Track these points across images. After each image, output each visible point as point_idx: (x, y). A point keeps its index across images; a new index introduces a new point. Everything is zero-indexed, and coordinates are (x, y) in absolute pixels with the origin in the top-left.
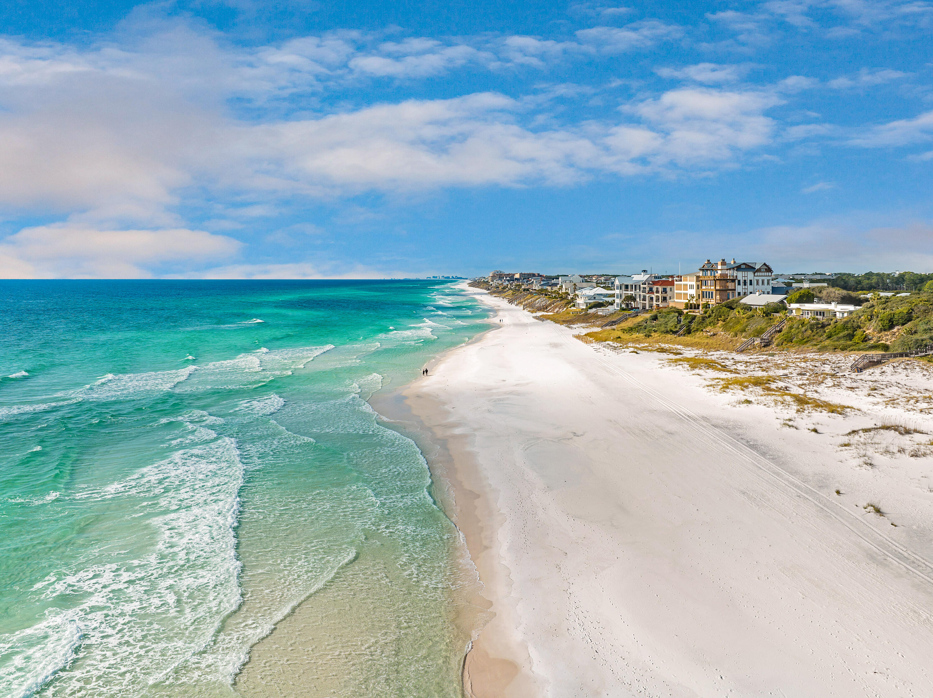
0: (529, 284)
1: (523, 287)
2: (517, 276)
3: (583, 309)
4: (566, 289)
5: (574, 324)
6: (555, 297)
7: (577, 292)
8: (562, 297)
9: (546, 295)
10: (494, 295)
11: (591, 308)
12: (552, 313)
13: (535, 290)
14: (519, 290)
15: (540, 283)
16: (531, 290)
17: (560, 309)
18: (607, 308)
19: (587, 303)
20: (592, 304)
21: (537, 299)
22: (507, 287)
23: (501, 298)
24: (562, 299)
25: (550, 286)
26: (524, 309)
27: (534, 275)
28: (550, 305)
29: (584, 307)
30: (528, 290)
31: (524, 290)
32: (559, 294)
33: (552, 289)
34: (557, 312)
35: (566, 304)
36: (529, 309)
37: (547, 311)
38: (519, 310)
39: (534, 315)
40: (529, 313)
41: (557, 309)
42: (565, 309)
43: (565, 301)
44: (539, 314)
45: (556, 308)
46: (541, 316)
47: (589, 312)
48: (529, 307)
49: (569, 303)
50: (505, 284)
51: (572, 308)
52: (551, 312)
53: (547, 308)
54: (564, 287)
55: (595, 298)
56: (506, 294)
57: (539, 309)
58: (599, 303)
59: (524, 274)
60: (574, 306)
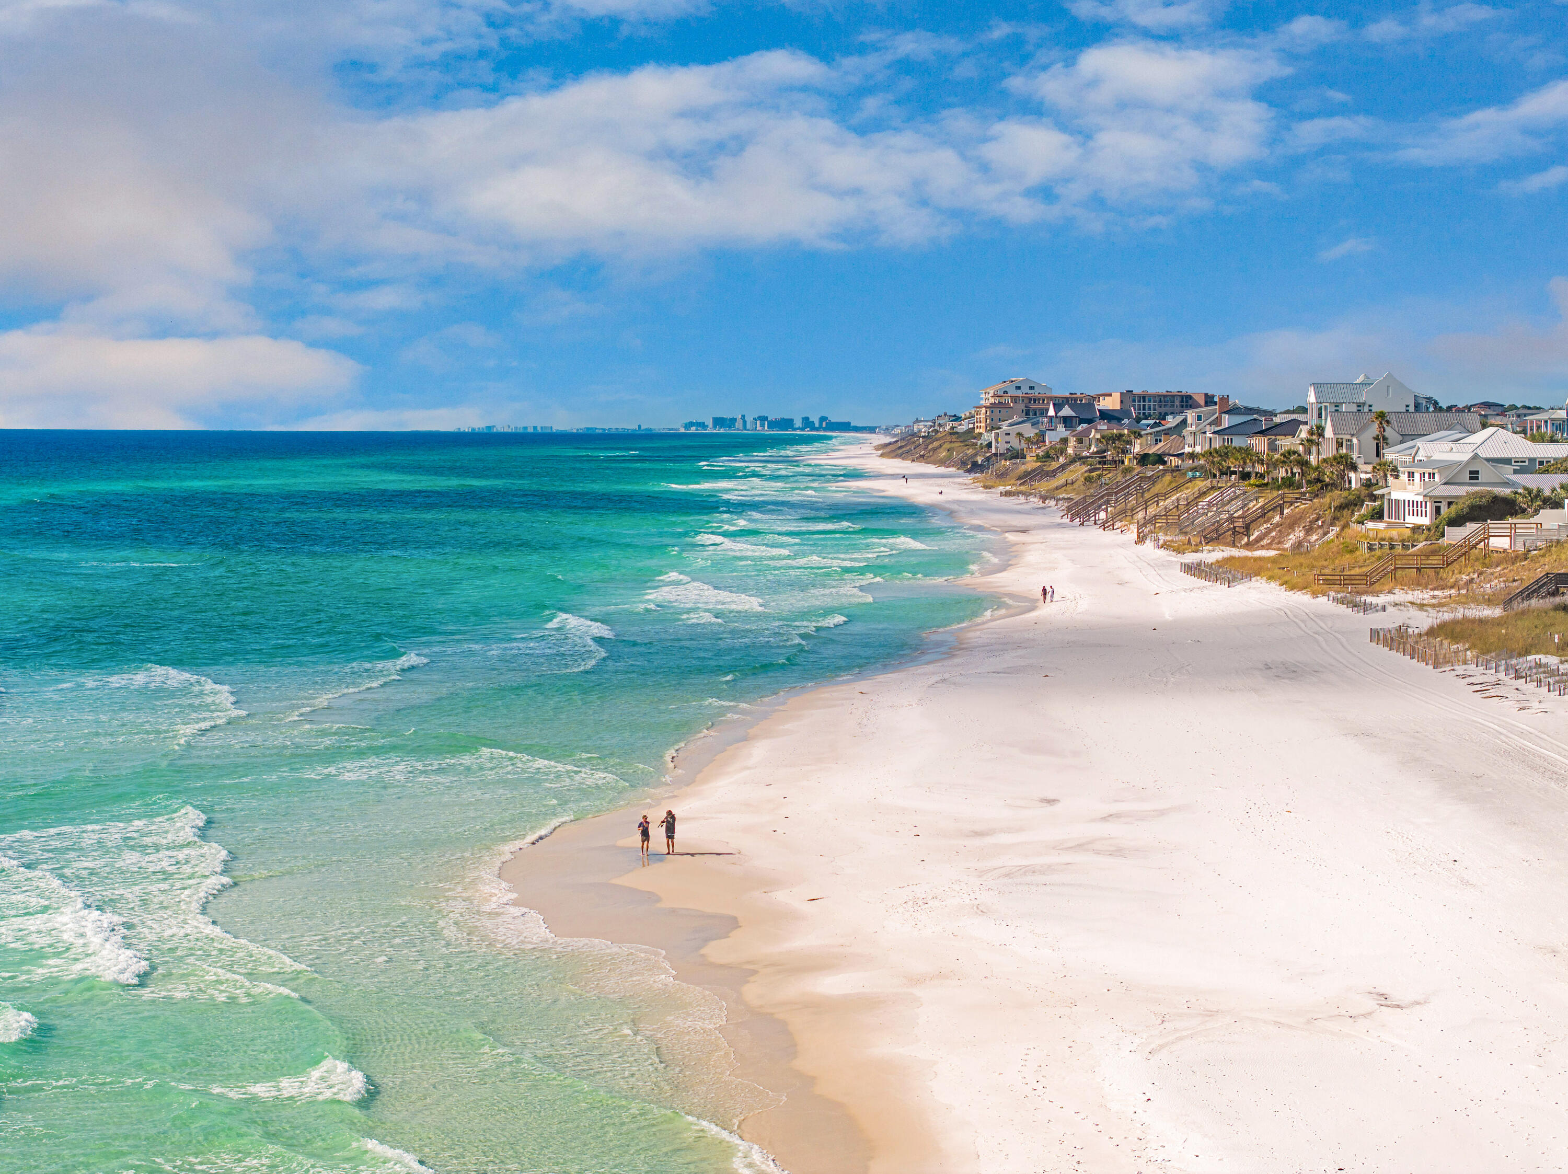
0: (1168, 432)
1: (1137, 449)
2: (1111, 403)
3: (1417, 529)
4: (1340, 444)
5: (1376, 594)
6: (1289, 483)
7: (1389, 455)
8: (1318, 480)
9: (1245, 476)
10: (1002, 489)
11: (1457, 521)
12: (1271, 553)
13: (1192, 456)
14: (1118, 463)
15: (1217, 422)
16: (1174, 461)
17: (1309, 531)
18: (1536, 519)
19: (1437, 501)
20: (1461, 507)
21: (1203, 494)
22: (1063, 451)
23: (1035, 501)
24: (1321, 485)
25: (1262, 433)
26: (1141, 540)
27: (1187, 402)
28: (1264, 514)
29: (1425, 521)
30: (1160, 459)
31: (1143, 459)
32: (1304, 464)
33: (1273, 447)
34: (1299, 544)
35: (1341, 507)
36: (1162, 538)
37: (1248, 546)
38: (1123, 546)
39: (1191, 558)
40: (1162, 553)
41: (1299, 533)
42: (1336, 529)
43: (1333, 498)
44: (1213, 555)
45: (1292, 527)
46: (1221, 563)
47: (1445, 541)
48: (1167, 528)
49: (1352, 504)
50: (1052, 438)
51: (1370, 525)
52: (1268, 547)
53: (1247, 528)
54: (1329, 433)
55: (1474, 475)
56: (1060, 480)
57: (1213, 537)
58: (1496, 499)
59: (1143, 398)
60: (1378, 515)
